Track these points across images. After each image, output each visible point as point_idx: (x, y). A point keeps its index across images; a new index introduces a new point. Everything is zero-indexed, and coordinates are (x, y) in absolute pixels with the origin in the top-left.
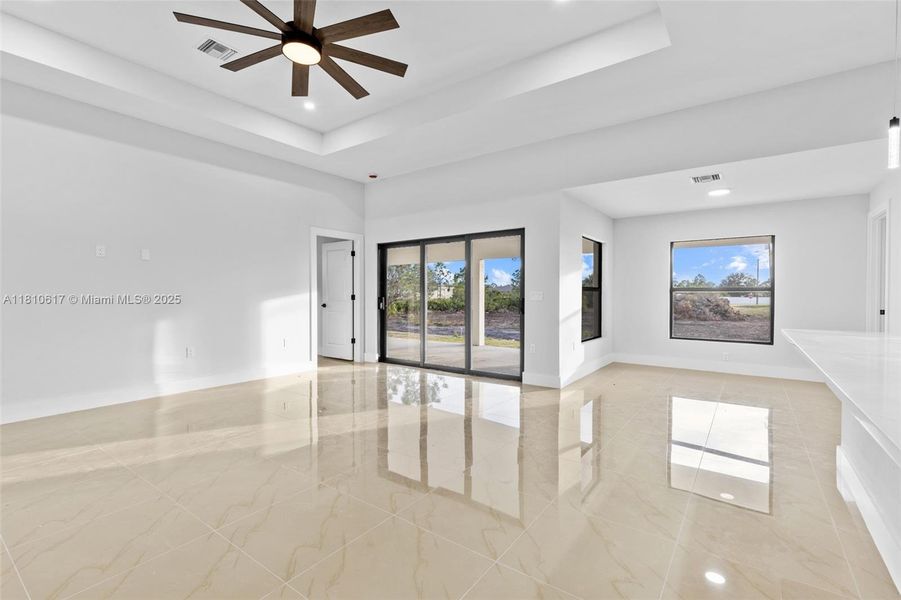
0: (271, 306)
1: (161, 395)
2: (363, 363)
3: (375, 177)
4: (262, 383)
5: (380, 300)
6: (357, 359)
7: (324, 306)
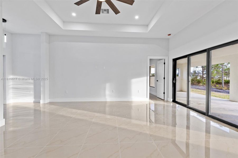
0: (134, 81)
1: (107, 101)
2: (167, 101)
3: (170, 35)
4: (131, 102)
5: (173, 80)
6: (165, 100)
7: (157, 81)
